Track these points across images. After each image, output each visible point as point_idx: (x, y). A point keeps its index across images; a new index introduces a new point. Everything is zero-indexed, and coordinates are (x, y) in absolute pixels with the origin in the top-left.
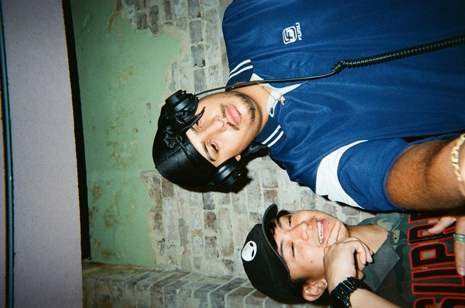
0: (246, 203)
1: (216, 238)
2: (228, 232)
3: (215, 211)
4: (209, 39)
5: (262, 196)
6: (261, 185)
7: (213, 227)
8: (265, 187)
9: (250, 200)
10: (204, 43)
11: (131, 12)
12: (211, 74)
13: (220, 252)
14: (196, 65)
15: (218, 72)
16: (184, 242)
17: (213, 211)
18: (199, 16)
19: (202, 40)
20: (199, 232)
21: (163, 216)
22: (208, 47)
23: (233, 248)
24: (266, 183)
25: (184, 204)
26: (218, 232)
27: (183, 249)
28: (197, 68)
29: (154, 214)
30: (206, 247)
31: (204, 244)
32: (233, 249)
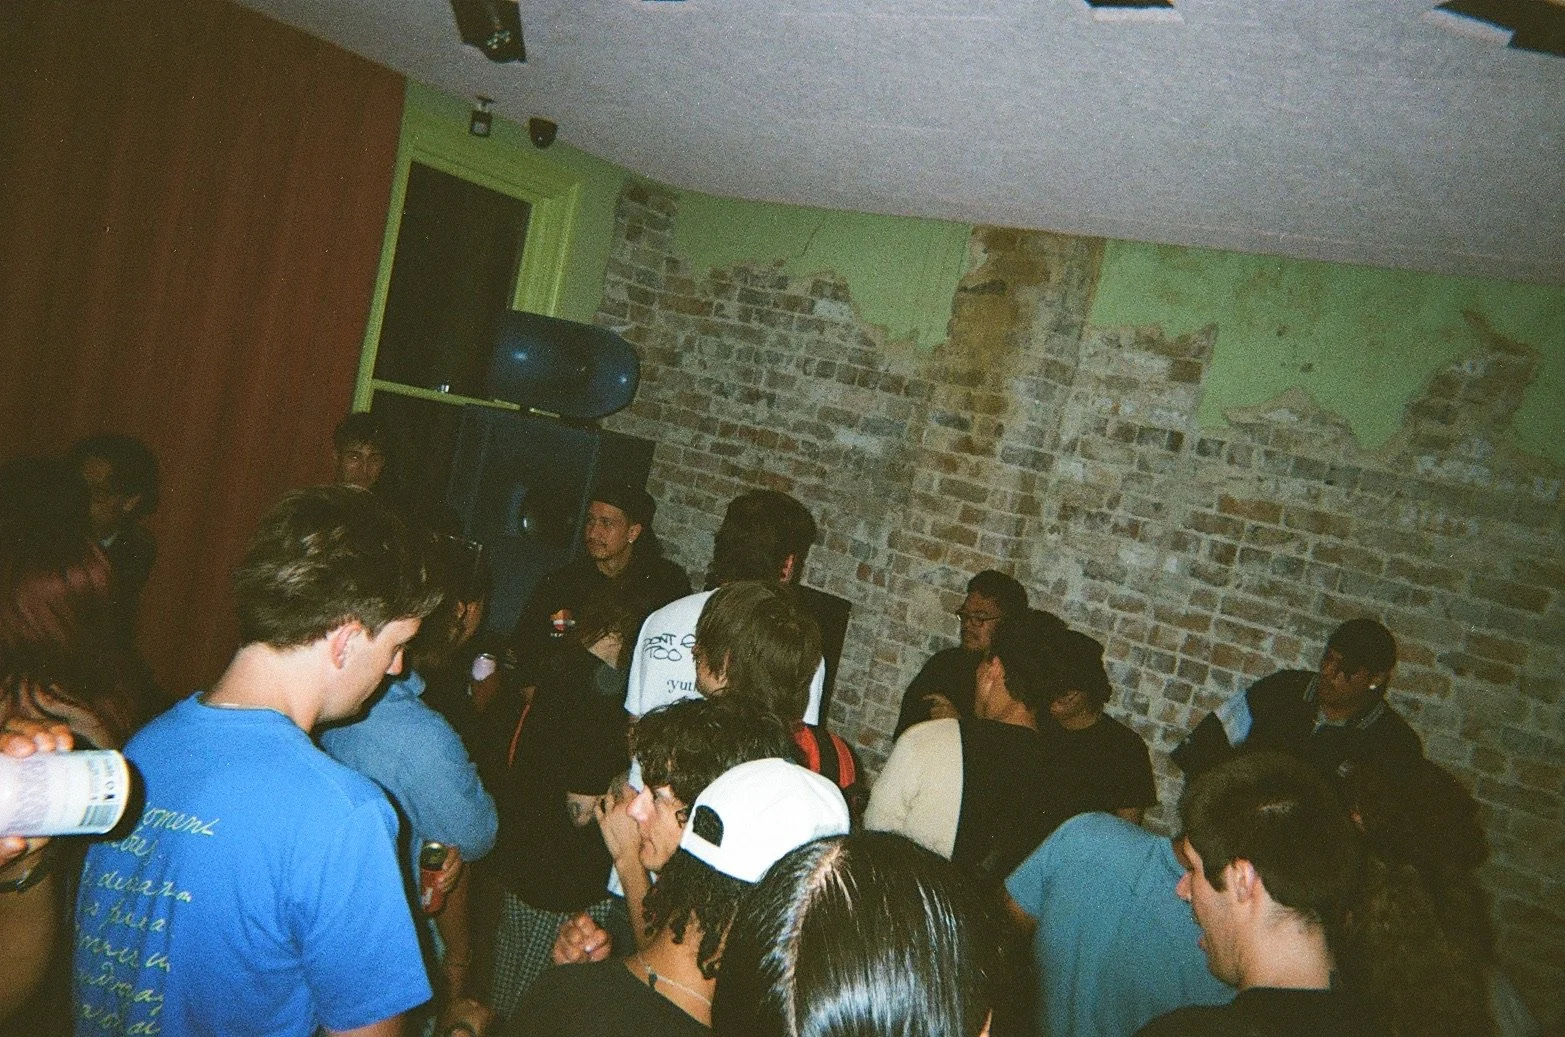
0: (1132, 492)
1: (1104, 435)
2: (1106, 456)
3: (1133, 444)
4: (1359, 500)
5: (1135, 518)
6: (1146, 519)
7: (1117, 435)
8: (1145, 523)
9: (1135, 498)
10: (1357, 491)
11: (1474, 369)
12: (1309, 490)
13: (1086, 437)
14: (1333, 469)
15: (1306, 499)
16: (1110, 382)
17: (1135, 441)
18: (1399, 495)
19: (1362, 490)
20: (1115, 411)
21: (1150, 353)
22: (1348, 495)
23: (1089, 458)
24: (1147, 527)
25: (1154, 396)
26: (1111, 442)
27: (1103, 377)
28: (1327, 469)
29: (1155, 338)
30: (1097, 417)
31: (1100, 416)
32: (1084, 456)
